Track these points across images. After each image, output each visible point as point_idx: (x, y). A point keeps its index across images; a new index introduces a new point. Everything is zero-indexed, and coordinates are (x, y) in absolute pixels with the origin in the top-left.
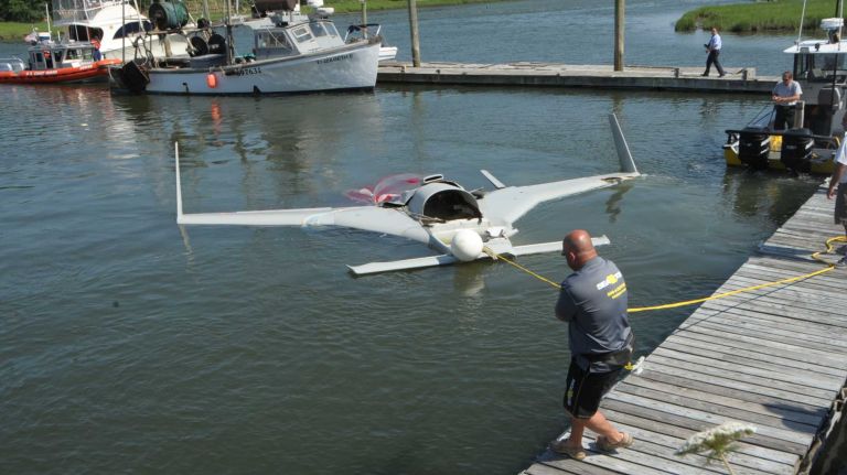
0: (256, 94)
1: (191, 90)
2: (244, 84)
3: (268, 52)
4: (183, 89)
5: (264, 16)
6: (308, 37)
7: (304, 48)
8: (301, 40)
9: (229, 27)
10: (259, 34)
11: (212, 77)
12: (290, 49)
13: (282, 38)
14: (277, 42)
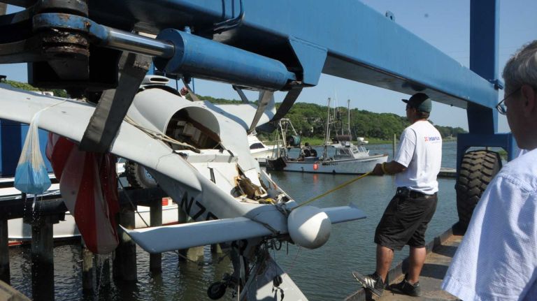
0: (334, 173)
1: (305, 170)
2: (329, 169)
3: (341, 157)
4: (301, 170)
5: (338, 143)
6: (357, 152)
7: (356, 156)
8: (354, 153)
9: (326, 146)
10: (337, 150)
11: (316, 165)
12: (350, 156)
13: (347, 151)
14: (345, 153)
